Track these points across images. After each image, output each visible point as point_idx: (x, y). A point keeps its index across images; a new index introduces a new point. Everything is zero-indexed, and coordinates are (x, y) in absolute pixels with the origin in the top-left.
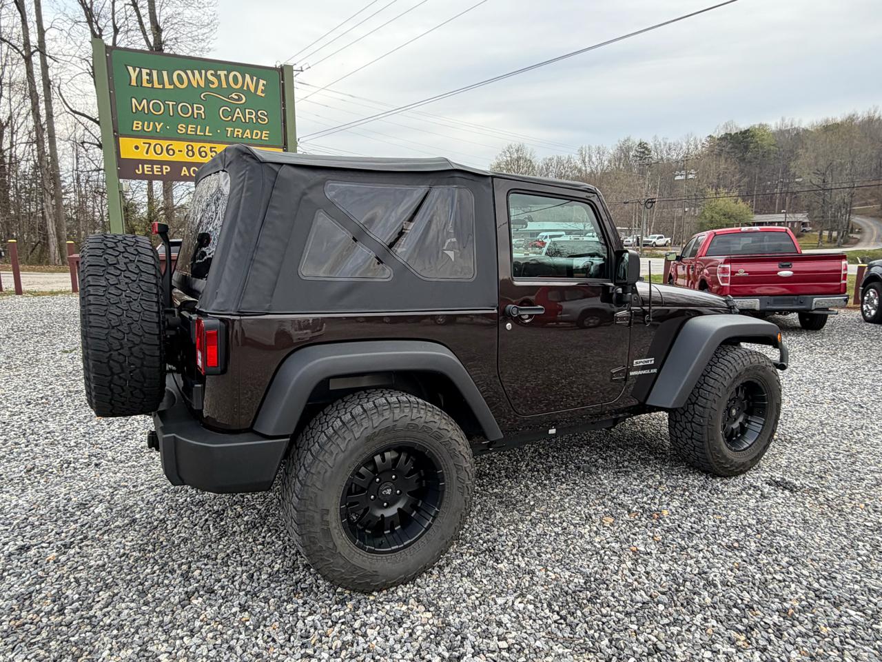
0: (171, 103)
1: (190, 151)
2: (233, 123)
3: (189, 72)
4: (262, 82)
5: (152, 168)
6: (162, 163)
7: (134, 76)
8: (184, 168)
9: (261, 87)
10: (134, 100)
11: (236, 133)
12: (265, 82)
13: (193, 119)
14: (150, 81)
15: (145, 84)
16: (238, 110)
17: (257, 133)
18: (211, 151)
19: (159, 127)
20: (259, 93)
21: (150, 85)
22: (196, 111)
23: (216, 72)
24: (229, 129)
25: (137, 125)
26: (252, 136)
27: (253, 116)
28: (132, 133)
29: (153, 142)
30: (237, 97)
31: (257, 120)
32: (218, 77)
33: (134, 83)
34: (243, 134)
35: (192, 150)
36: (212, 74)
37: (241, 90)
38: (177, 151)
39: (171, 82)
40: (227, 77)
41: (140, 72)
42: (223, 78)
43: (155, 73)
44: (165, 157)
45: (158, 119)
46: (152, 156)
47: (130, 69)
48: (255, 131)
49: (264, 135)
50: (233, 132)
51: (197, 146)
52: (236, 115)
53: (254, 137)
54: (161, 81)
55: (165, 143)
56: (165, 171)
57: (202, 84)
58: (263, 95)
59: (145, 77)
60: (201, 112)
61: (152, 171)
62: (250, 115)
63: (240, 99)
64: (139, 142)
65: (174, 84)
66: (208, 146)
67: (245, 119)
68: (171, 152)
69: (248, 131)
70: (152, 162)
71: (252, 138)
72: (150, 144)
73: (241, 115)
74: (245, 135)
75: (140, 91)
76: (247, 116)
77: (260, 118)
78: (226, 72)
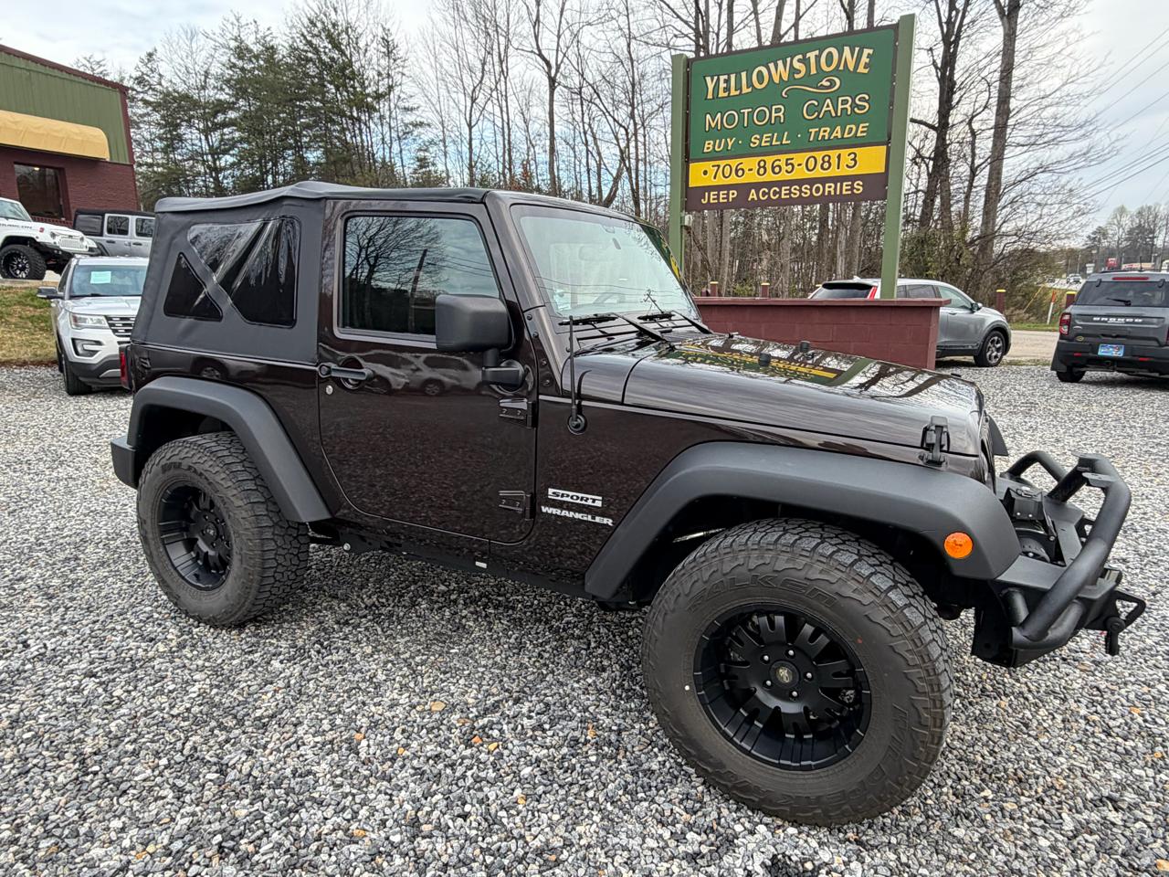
0: (746, 111)
1: (762, 168)
2: (819, 122)
3: (772, 66)
4: (867, 51)
5: (718, 195)
6: (728, 187)
7: (711, 86)
8: (753, 191)
9: (865, 59)
10: (708, 116)
11: (821, 134)
12: (871, 51)
13: (771, 127)
14: (727, 89)
15: (722, 94)
16: (828, 101)
17: (851, 129)
18: (787, 165)
19: (730, 144)
20: (861, 69)
21: (726, 94)
22: (774, 115)
23: (804, 56)
24: (813, 131)
25: (708, 146)
26: (843, 135)
27: (848, 106)
28: (703, 156)
29: (722, 163)
30: (828, 84)
31: (852, 110)
32: (805, 61)
33: (710, 96)
34: (830, 134)
35: (764, 167)
36: (799, 61)
37: (836, 72)
38: (746, 171)
39: (750, 84)
40: (818, 58)
41: (718, 79)
42: (813, 61)
43: (733, 77)
44: (734, 180)
45: (730, 134)
46: (721, 181)
47: (708, 79)
48: (848, 127)
49: (860, 129)
50: (817, 133)
51: (769, 160)
52: (824, 109)
53: (846, 136)
54: (739, 87)
55: (734, 163)
56: (731, 196)
57: (785, 78)
58: (866, 71)
59: (722, 85)
60: (781, 114)
61: (718, 198)
62: (845, 104)
63: (833, 84)
64: (708, 165)
65: (753, 86)
66: (783, 157)
67: (836, 113)
68: (740, 173)
69: (838, 128)
70: (719, 188)
71: (842, 138)
72: (719, 166)
73: (831, 108)
74: (834, 134)
75: (718, 105)
76: (840, 107)
77: (858, 106)
78: (817, 52)
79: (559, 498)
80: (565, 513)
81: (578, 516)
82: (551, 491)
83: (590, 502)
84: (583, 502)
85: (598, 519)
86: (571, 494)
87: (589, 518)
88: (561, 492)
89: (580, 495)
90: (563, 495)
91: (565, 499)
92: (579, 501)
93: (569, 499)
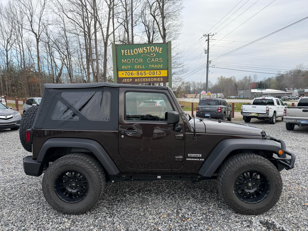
0: (133, 59)
1: (138, 74)
2: (151, 63)
3: (138, 49)
4: (161, 48)
5: (127, 80)
6: (129, 78)
7: (123, 52)
8: (136, 79)
9: (161, 50)
10: (123, 60)
11: (152, 66)
12: (162, 48)
13: (139, 64)
14: (127, 53)
15: (126, 54)
16: (153, 59)
17: (159, 66)
18: (144, 73)
19: (129, 67)
20: (160, 52)
21: (127, 55)
22: (140, 61)
23: (146, 48)
24: (150, 65)
25: (123, 67)
26: (157, 67)
27: (158, 60)
28: (122, 70)
29: (127, 72)
30: (153, 55)
31: (159, 61)
32: (147, 49)
33: (123, 55)
34: (154, 67)
35: (138, 73)
36: (145, 48)
37: (154, 52)
38: (134, 74)
39: (133, 53)
40: (150, 48)
41: (125, 51)
42: (148, 49)
43: (129, 50)
44: (131, 76)
45: (129, 64)
46: (127, 76)
47: (122, 50)
48: (158, 65)
49: (161, 66)
50: (151, 66)
51: (140, 72)
52: (152, 60)
53: (158, 67)
54: (130, 53)
55: (131, 72)
56: (130, 80)
57: (142, 52)
58: (161, 53)
59: (126, 52)
60: (142, 61)
61: (127, 81)
62: (157, 60)
63: (154, 55)
64: (124, 72)
65: (134, 53)
66: (143, 71)
67: (155, 62)
68: (132, 74)
69: (156, 65)
70: (127, 78)
71: (157, 68)
72: (126, 72)
73: (154, 60)
74: (155, 67)
75: (125, 57)
76: (156, 60)
77: (160, 60)
78: (149, 47)
79: (191, 156)
80: (192, 159)
81: (196, 159)
82: (189, 155)
83: (199, 156)
84: (197, 156)
85: (200, 160)
86: (194, 154)
87: (198, 160)
88: (191, 154)
89: (196, 155)
90: (192, 155)
91: (192, 156)
92: (196, 156)
93: (193, 156)
